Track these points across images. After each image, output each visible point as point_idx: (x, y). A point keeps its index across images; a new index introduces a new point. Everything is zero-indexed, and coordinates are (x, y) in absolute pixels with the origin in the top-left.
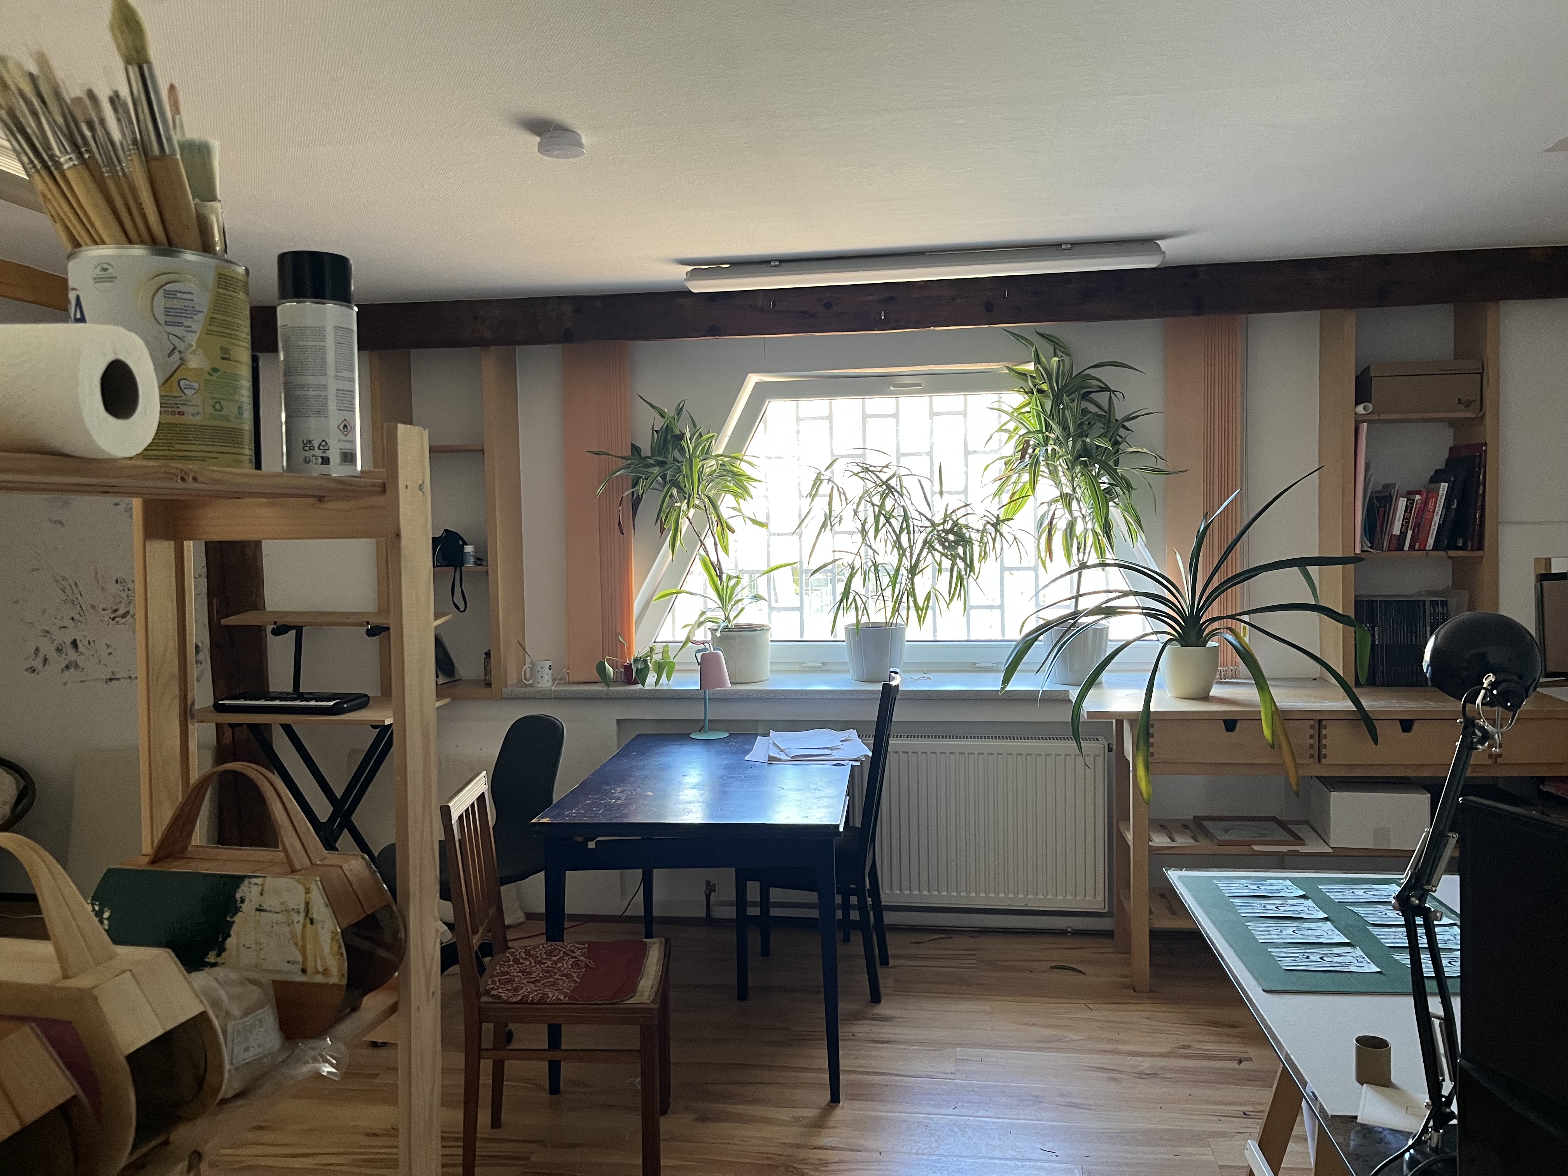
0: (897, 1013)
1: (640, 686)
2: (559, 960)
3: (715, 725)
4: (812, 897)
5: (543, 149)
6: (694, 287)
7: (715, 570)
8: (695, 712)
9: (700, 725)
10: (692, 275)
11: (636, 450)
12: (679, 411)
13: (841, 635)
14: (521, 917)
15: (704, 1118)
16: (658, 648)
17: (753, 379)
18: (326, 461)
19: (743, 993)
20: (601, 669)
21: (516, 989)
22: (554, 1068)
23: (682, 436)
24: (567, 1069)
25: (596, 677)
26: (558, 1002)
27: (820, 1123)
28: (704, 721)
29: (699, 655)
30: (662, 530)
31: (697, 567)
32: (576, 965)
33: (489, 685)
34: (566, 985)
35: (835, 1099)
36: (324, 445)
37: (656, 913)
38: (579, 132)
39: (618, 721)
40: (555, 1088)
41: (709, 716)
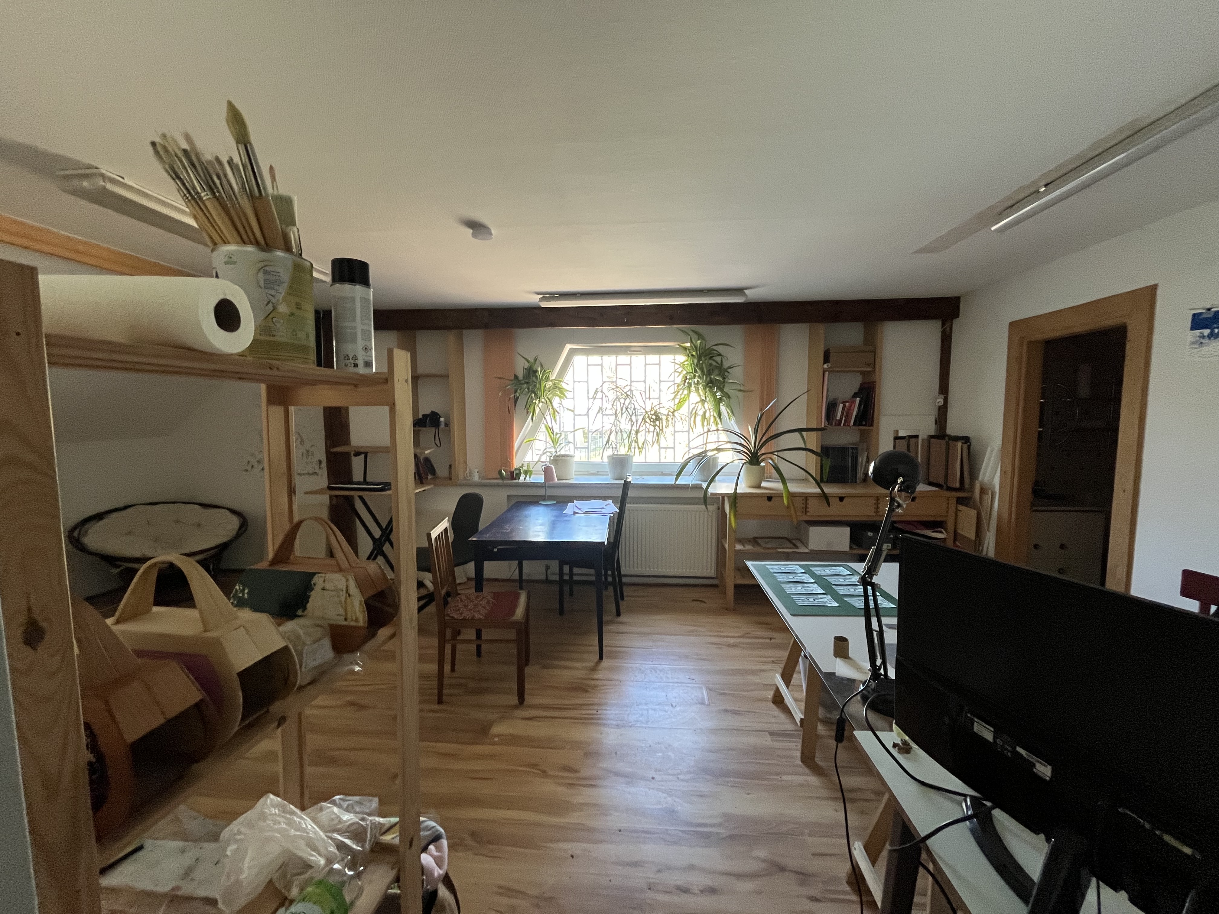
0: (628, 620)
1: (517, 481)
2: (481, 600)
3: (551, 498)
4: (592, 571)
5: (474, 235)
6: (544, 305)
7: (550, 430)
8: (542, 492)
9: (544, 498)
10: (542, 299)
11: (516, 377)
12: (536, 360)
13: (606, 459)
14: (465, 580)
15: (544, 667)
16: (526, 464)
17: (568, 347)
18: (356, 365)
19: (561, 612)
20: (500, 473)
21: (461, 614)
22: (479, 647)
23: (536, 371)
24: (484, 647)
25: (498, 476)
26: (480, 619)
27: (594, 669)
28: (545, 496)
29: (543, 467)
30: (527, 412)
31: (543, 428)
32: (488, 603)
33: (451, 479)
34: (483, 611)
35: (601, 658)
36: (355, 358)
37: (524, 577)
38: (491, 228)
39: (508, 496)
40: (479, 654)
41: (548, 494)
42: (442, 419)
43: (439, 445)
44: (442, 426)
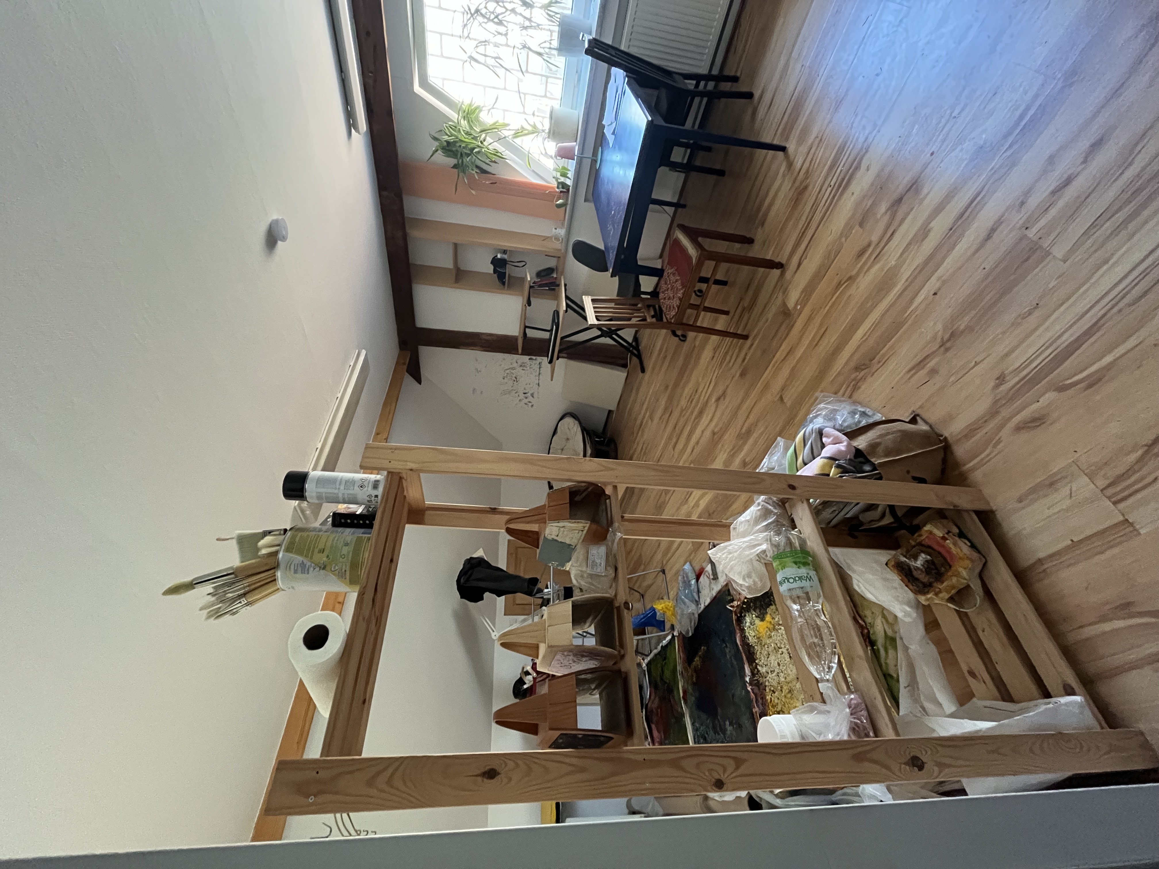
1: (571, 188)
3: (595, 153)
5: (284, 239)
6: (363, 127)
7: (517, 134)
8: (587, 163)
9: (594, 161)
10: (357, 130)
11: (455, 166)
12: (435, 139)
13: (563, 59)
15: (763, 224)
16: (555, 174)
17: (417, 89)
18: (376, 496)
19: (721, 173)
20: (559, 206)
21: (674, 308)
22: (717, 282)
23: (448, 143)
24: (719, 277)
25: (564, 208)
26: (683, 294)
27: (790, 165)
28: (592, 160)
29: (558, 158)
30: (495, 162)
31: (518, 141)
33: (559, 257)
34: (678, 285)
35: (783, 149)
36: (370, 496)
37: (675, 201)
38: (270, 220)
39: (585, 201)
40: (724, 283)
41: (591, 156)
42: (499, 256)
43: (524, 263)
44: (505, 256)
